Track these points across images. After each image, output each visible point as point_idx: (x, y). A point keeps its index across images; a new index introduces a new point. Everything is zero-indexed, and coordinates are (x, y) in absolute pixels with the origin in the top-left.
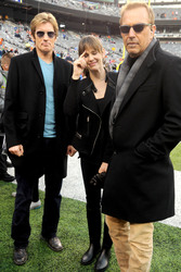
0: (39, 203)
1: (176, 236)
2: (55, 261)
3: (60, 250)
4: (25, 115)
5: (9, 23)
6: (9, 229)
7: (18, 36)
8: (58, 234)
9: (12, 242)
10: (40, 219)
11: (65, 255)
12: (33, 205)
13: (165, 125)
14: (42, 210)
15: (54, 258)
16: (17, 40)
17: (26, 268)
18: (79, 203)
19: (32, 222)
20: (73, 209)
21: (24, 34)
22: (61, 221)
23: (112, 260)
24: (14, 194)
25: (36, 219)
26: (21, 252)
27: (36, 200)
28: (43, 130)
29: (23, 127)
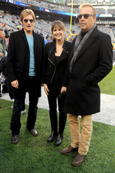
0: (25, 111)
1: (97, 127)
2: (34, 141)
3: (37, 135)
4: (18, 64)
5: (9, 15)
6: (9, 125)
7: (13, 22)
8: (36, 127)
9: (11, 132)
10: (26, 120)
11: (39, 138)
12: (22, 112)
13: (100, 67)
14: (27, 115)
15: (34, 139)
16: (13, 24)
17: (18, 145)
18: (47, 110)
19: (21, 121)
20: (44, 114)
21: (16, 21)
22: (37, 120)
23: (64, 139)
24: (12, 107)
25: (24, 120)
26: (16, 137)
27: (23, 110)
28: (28, 72)
29: (18, 70)
